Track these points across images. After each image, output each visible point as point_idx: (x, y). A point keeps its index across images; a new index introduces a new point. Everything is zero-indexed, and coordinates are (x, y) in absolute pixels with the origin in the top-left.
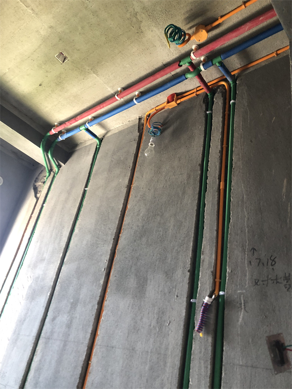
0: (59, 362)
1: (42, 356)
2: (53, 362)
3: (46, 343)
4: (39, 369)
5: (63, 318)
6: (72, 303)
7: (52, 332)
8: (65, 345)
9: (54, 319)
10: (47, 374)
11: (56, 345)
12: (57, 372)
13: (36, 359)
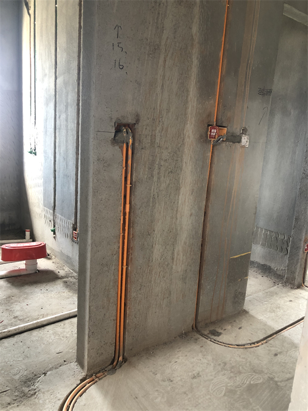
0: (67, 141)
1: (59, 139)
2: (64, 141)
3: (59, 132)
4: (59, 146)
5: (63, 116)
6: (66, 106)
7: (60, 125)
8: (67, 132)
9: (59, 117)
10: (63, 149)
11: (63, 132)
12: (67, 146)
13: (57, 141)
